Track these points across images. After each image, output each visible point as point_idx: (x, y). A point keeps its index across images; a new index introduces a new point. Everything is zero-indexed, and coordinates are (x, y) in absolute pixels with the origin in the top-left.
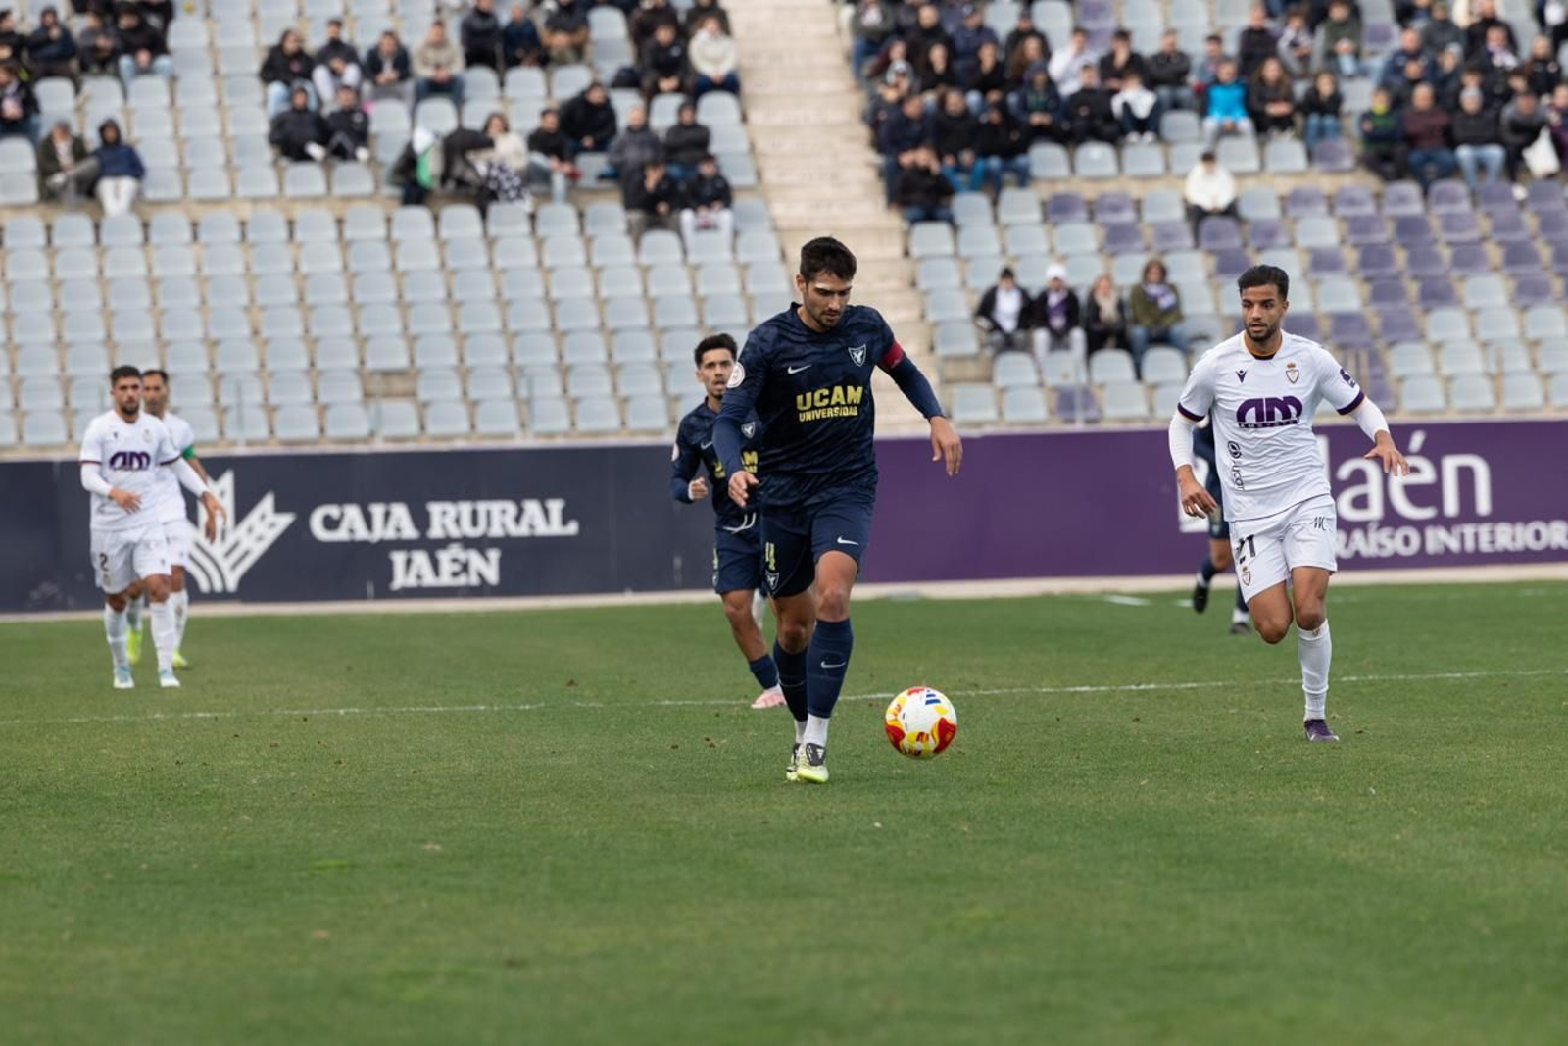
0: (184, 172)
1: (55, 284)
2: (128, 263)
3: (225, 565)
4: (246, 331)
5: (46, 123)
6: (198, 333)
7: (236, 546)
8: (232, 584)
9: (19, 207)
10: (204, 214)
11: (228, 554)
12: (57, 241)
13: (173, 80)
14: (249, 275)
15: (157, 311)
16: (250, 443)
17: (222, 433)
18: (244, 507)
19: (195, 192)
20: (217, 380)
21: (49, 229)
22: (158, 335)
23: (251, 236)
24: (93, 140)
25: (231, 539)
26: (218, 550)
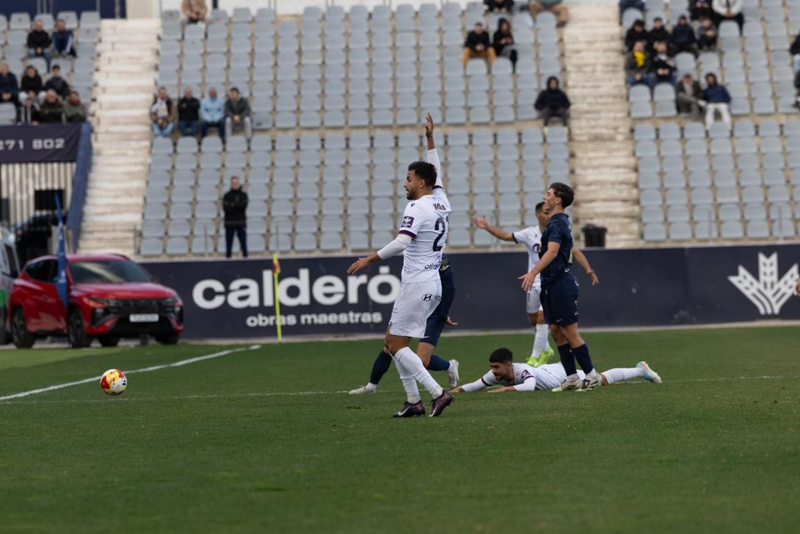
0: (751, 99)
1: (685, 157)
2: (723, 146)
3: (773, 300)
4: (783, 181)
6: (759, 182)
7: (779, 290)
8: (777, 310)
9: (667, 119)
10: (762, 122)
11: (774, 295)
12: (687, 135)
13: (744, 53)
14: (785, 153)
15: (737, 170)
16: (785, 238)
17: (771, 233)
19: (757, 110)
20: (768, 205)
21: (682, 129)
22: (738, 183)
23: (786, 132)
24: (704, 84)
25: (776, 287)
26: (769, 293)
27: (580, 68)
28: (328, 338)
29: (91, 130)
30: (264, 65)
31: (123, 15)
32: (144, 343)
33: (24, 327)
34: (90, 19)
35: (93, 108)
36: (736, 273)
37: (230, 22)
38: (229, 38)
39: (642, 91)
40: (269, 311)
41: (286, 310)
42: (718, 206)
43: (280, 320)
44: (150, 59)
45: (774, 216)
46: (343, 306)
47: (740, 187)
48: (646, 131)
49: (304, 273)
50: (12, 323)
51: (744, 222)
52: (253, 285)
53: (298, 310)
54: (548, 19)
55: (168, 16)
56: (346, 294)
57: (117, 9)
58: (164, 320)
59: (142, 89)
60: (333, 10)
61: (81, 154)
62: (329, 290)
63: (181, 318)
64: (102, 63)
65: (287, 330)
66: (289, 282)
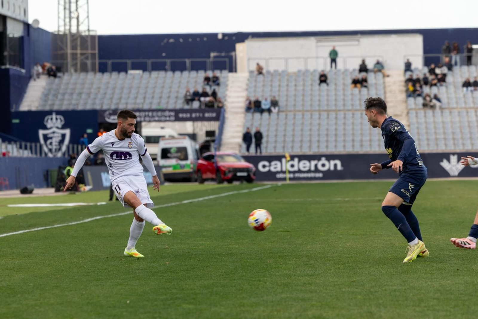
0: (449, 103)
1: (426, 122)
2: (439, 119)
4: (459, 131)
5: (424, 95)
6: (451, 131)
8: (456, 173)
9: (420, 109)
10: (452, 110)
11: (456, 169)
12: (426, 115)
13: (447, 87)
14: (460, 122)
15: (444, 128)
16: (460, 150)
17: (455, 148)
18: (459, 160)
19: (451, 107)
20: (454, 139)
21: (425, 113)
23: (460, 114)
26: (454, 168)
27: (391, 92)
28: (304, 182)
29: (225, 111)
30: (284, 89)
31: (236, 71)
32: (242, 182)
33: (201, 177)
34: (225, 73)
35: (226, 103)
36: (442, 161)
37: (272, 75)
38: (272, 81)
39: (411, 100)
40: (284, 172)
41: (290, 172)
42: (437, 139)
43: (288, 176)
44: (244, 86)
45: (456, 142)
46: (309, 171)
47: (445, 133)
48: (413, 114)
49: (296, 160)
50: (198, 176)
51: (446, 145)
52: (278, 163)
53: (294, 172)
54: (380, 75)
55: (251, 72)
56: (310, 167)
57: (234, 70)
58: (249, 175)
59: (242, 97)
60: (307, 71)
61: (221, 118)
62: (305, 165)
63: (254, 174)
64: (229, 88)
65: (291, 179)
66: (291, 163)
